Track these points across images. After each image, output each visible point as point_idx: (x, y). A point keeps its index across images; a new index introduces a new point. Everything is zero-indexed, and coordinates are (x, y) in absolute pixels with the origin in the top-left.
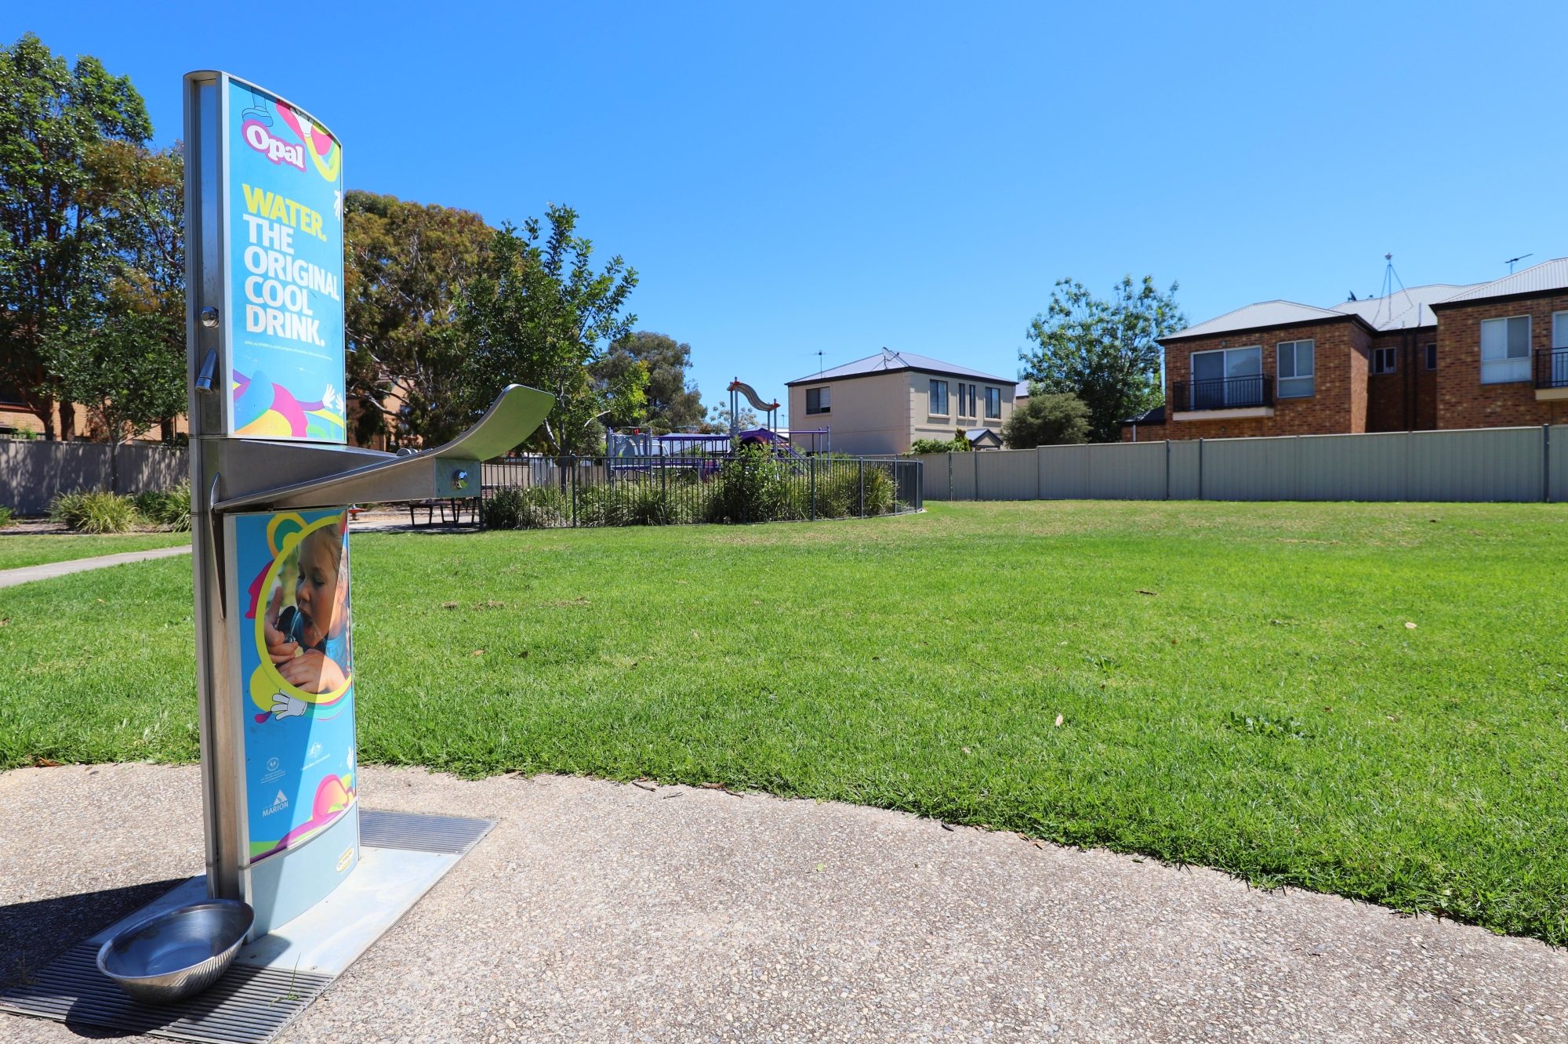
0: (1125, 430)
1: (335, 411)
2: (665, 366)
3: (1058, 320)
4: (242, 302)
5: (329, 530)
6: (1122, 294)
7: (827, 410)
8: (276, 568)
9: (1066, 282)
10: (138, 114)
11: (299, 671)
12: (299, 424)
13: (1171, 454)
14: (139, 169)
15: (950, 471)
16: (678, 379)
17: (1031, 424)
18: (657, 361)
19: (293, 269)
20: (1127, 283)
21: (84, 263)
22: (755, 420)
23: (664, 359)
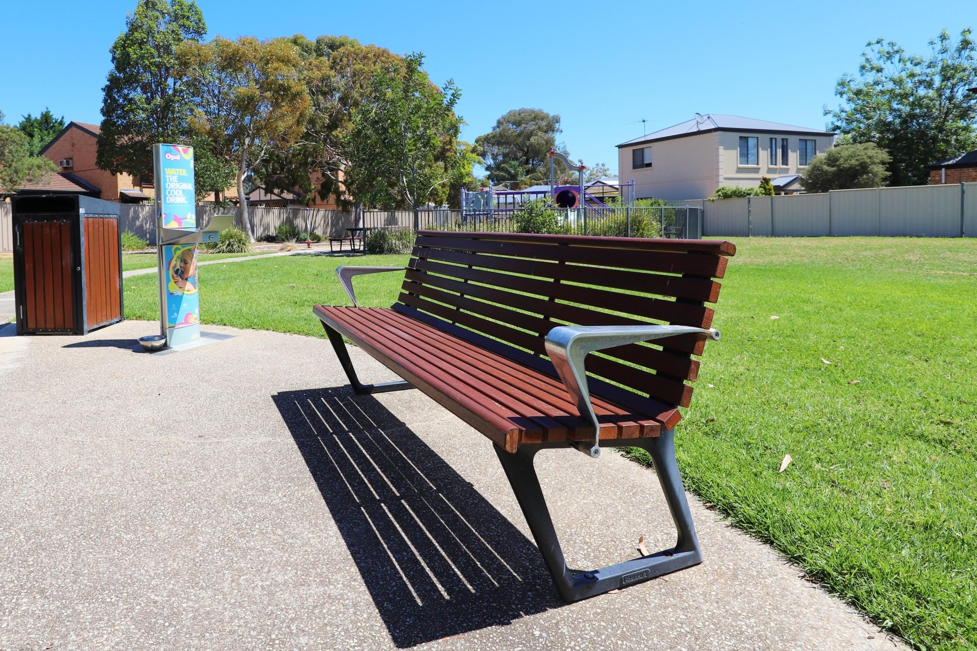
0: (933, 173)
1: (191, 219)
2: (540, 133)
3: (871, 77)
4: (165, 196)
5: (189, 250)
6: (938, 46)
7: (649, 165)
8: (175, 259)
9: (878, 42)
10: (200, 21)
11: (181, 284)
12: (180, 223)
13: (965, 195)
14: (199, 55)
15: (749, 212)
16: (550, 143)
17: (826, 172)
18: (534, 130)
19: (178, 186)
20: (943, 38)
21: (177, 109)
22: (608, 172)
23: (539, 128)
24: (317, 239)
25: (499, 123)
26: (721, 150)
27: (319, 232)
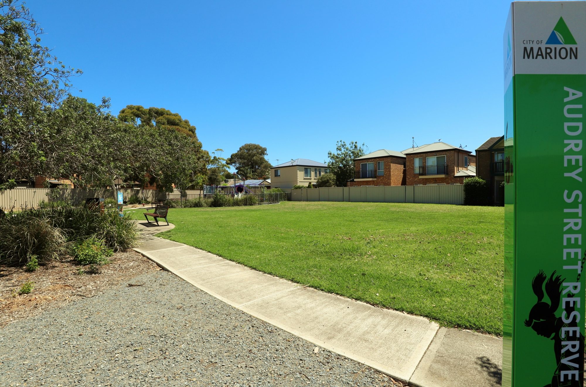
2: (258, 155)
3: (338, 152)
6: (351, 146)
7: (279, 176)
9: (342, 141)
18: (255, 154)
20: (352, 143)
24: (148, 203)
25: (240, 149)
26: (298, 171)
27: (149, 200)
